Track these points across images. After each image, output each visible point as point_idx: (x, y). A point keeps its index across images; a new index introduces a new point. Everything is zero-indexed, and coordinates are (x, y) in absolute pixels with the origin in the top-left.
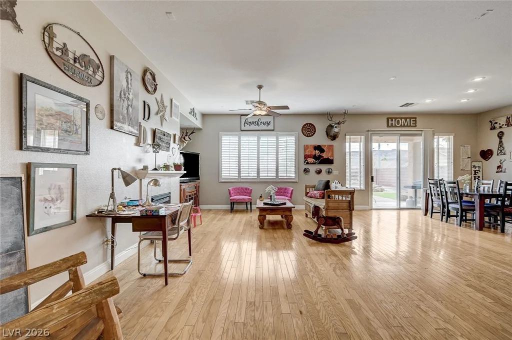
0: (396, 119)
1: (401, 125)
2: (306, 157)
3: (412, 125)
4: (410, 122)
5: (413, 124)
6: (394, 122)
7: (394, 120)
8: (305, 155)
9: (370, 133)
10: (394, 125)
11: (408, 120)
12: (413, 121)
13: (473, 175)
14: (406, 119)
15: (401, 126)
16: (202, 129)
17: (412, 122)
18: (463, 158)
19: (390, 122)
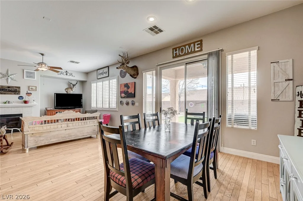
0: (179, 47)
1: (185, 52)
2: (121, 93)
3: (196, 50)
4: (194, 47)
5: (198, 48)
6: (178, 52)
7: (178, 49)
8: (121, 91)
9: (159, 67)
10: (178, 55)
11: (192, 45)
12: (198, 45)
13: (297, 109)
14: (189, 45)
15: (185, 54)
16: (86, 81)
17: (196, 46)
18: (275, 81)
19: (174, 52)
